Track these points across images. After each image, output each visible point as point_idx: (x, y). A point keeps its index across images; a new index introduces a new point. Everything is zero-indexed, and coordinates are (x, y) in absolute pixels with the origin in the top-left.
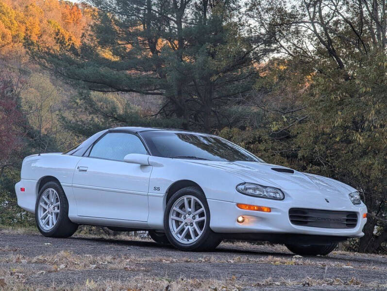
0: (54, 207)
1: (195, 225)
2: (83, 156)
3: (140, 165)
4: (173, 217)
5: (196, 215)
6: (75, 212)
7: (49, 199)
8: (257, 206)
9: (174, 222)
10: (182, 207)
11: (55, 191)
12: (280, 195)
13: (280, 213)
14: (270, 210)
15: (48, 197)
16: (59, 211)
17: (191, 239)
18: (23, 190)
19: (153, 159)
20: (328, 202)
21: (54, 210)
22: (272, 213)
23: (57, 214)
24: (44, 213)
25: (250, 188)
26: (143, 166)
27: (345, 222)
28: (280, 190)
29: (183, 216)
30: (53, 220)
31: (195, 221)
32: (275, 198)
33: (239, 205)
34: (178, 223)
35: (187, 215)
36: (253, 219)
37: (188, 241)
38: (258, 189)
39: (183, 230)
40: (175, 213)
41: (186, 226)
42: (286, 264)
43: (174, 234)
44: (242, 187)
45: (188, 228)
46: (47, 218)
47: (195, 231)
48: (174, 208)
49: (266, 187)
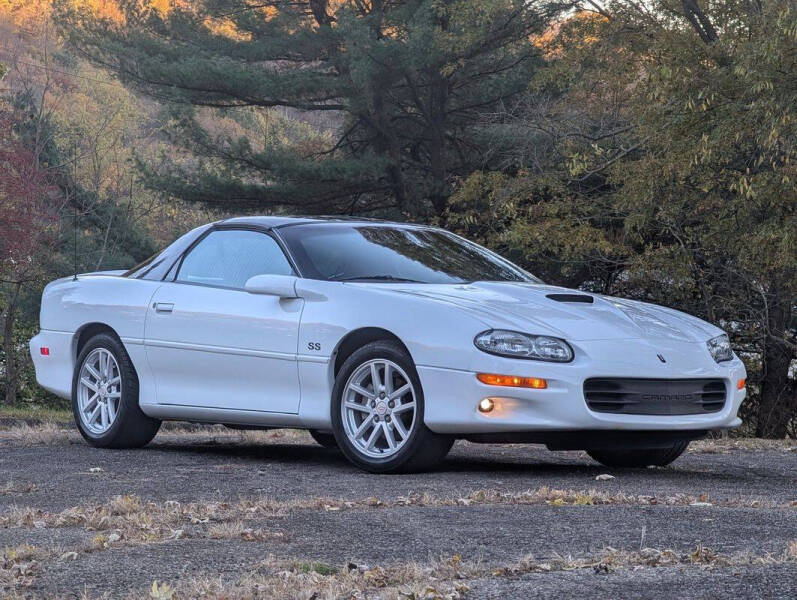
0: (110, 387)
1: (394, 420)
2: (163, 280)
3: (278, 298)
4: (348, 403)
5: (396, 398)
6: (153, 396)
7: (99, 370)
8: (518, 378)
9: (351, 414)
10: (367, 382)
11: (110, 354)
12: (564, 352)
13: (565, 391)
14: (545, 384)
15: (97, 366)
16: (119, 395)
17: (388, 447)
18: (45, 351)
19: (305, 284)
20: (664, 361)
21: (110, 392)
22: (550, 390)
23: (116, 401)
24: (89, 398)
25: (503, 341)
26: (285, 299)
27: (701, 401)
28: (564, 341)
29: (369, 401)
30: (109, 413)
31: (395, 410)
32: (555, 360)
33: (481, 377)
34: (359, 416)
35: (378, 400)
36: (511, 404)
37: (382, 452)
38: (519, 342)
39: (370, 429)
40: (353, 396)
41: (377, 421)
42: (575, 504)
43: (352, 438)
44: (486, 339)
45: (381, 426)
46: (97, 407)
47: (395, 432)
48: (351, 386)
49: (536, 337)
